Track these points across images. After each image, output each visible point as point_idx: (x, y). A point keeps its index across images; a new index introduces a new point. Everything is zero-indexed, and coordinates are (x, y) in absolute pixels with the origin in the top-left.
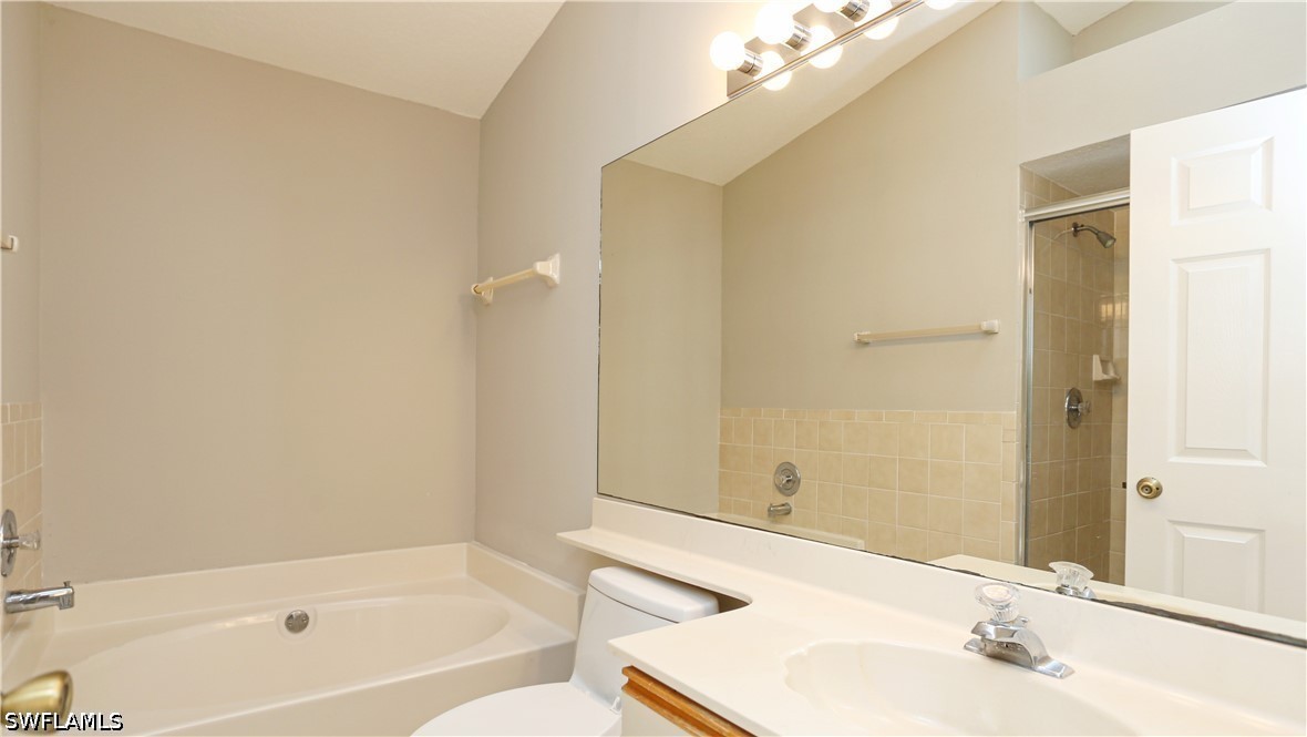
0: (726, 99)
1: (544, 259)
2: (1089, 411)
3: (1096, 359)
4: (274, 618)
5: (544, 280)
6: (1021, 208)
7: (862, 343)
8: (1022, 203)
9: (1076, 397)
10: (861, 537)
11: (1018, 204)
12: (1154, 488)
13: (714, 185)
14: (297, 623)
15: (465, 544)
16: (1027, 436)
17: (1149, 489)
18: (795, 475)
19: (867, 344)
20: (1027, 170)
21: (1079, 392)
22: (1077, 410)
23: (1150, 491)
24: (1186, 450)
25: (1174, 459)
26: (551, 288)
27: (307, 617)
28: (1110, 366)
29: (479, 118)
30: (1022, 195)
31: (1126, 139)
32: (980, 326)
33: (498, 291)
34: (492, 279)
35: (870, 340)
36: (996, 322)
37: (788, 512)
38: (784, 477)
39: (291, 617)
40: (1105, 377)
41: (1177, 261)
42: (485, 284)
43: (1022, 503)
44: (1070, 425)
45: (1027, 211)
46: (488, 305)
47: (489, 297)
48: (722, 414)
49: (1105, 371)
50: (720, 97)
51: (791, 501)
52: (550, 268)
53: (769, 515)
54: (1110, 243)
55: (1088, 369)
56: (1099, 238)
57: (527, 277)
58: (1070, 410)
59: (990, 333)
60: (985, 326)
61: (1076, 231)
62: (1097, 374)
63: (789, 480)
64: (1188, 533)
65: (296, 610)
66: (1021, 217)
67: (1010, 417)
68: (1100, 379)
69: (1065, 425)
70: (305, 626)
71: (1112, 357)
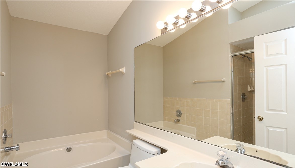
0: (161, 35)
1: (122, 68)
2: (247, 98)
3: (249, 86)
4: (64, 149)
5: (122, 73)
6: (230, 53)
7: (195, 83)
8: (230, 52)
9: (244, 95)
10: (196, 127)
11: (229, 52)
12: (261, 118)
13: (161, 47)
14: (69, 150)
15: (106, 130)
16: (233, 105)
17: (260, 119)
18: (180, 112)
19: (196, 83)
20: (231, 44)
21: (245, 93)
22: (244, 98)
23: (261, 119)
24: (268, 110)
25: (266, 112)
26: (123, 74)
27: (71, 148)
28: (252, 87)
29: (107, 35)
30: (230, 50)
31: (253, 38)
32: (221, 80)
33: (112, 74)
34: (111, 71)
35: (197, 82)
36: (225, 79)
37: (179, 121)
38: (178, 113)
39: (68, 148)
40: (251, 90)
41: (265, 66)
42: (109, 72)
43: (232, 120)
44: (243, 101)
45: (231, 54)
46: (110, 77)
47: (110, 75)
48: (164, 98)
49: (251, 88)
50: (159, 34)
51: (180, 118)
52: (123, 70)
53: (175, 122)
54: (251, 60)
55: (247, 88)
56: (248, 58)
57: (118, 72)
58: (243, 98)
59: (224, 81)
60: (222, 80)
61: (243, 57)
62: (249, 89)
63: (179, 114)
64: (270, 129)
65: (68, 147)
66: (230, 55)
67: (229, 101)
68: (250, 90)
69: (242, 101)
70: (71, 150)
71: (252, 85)
